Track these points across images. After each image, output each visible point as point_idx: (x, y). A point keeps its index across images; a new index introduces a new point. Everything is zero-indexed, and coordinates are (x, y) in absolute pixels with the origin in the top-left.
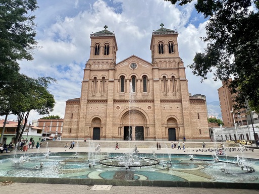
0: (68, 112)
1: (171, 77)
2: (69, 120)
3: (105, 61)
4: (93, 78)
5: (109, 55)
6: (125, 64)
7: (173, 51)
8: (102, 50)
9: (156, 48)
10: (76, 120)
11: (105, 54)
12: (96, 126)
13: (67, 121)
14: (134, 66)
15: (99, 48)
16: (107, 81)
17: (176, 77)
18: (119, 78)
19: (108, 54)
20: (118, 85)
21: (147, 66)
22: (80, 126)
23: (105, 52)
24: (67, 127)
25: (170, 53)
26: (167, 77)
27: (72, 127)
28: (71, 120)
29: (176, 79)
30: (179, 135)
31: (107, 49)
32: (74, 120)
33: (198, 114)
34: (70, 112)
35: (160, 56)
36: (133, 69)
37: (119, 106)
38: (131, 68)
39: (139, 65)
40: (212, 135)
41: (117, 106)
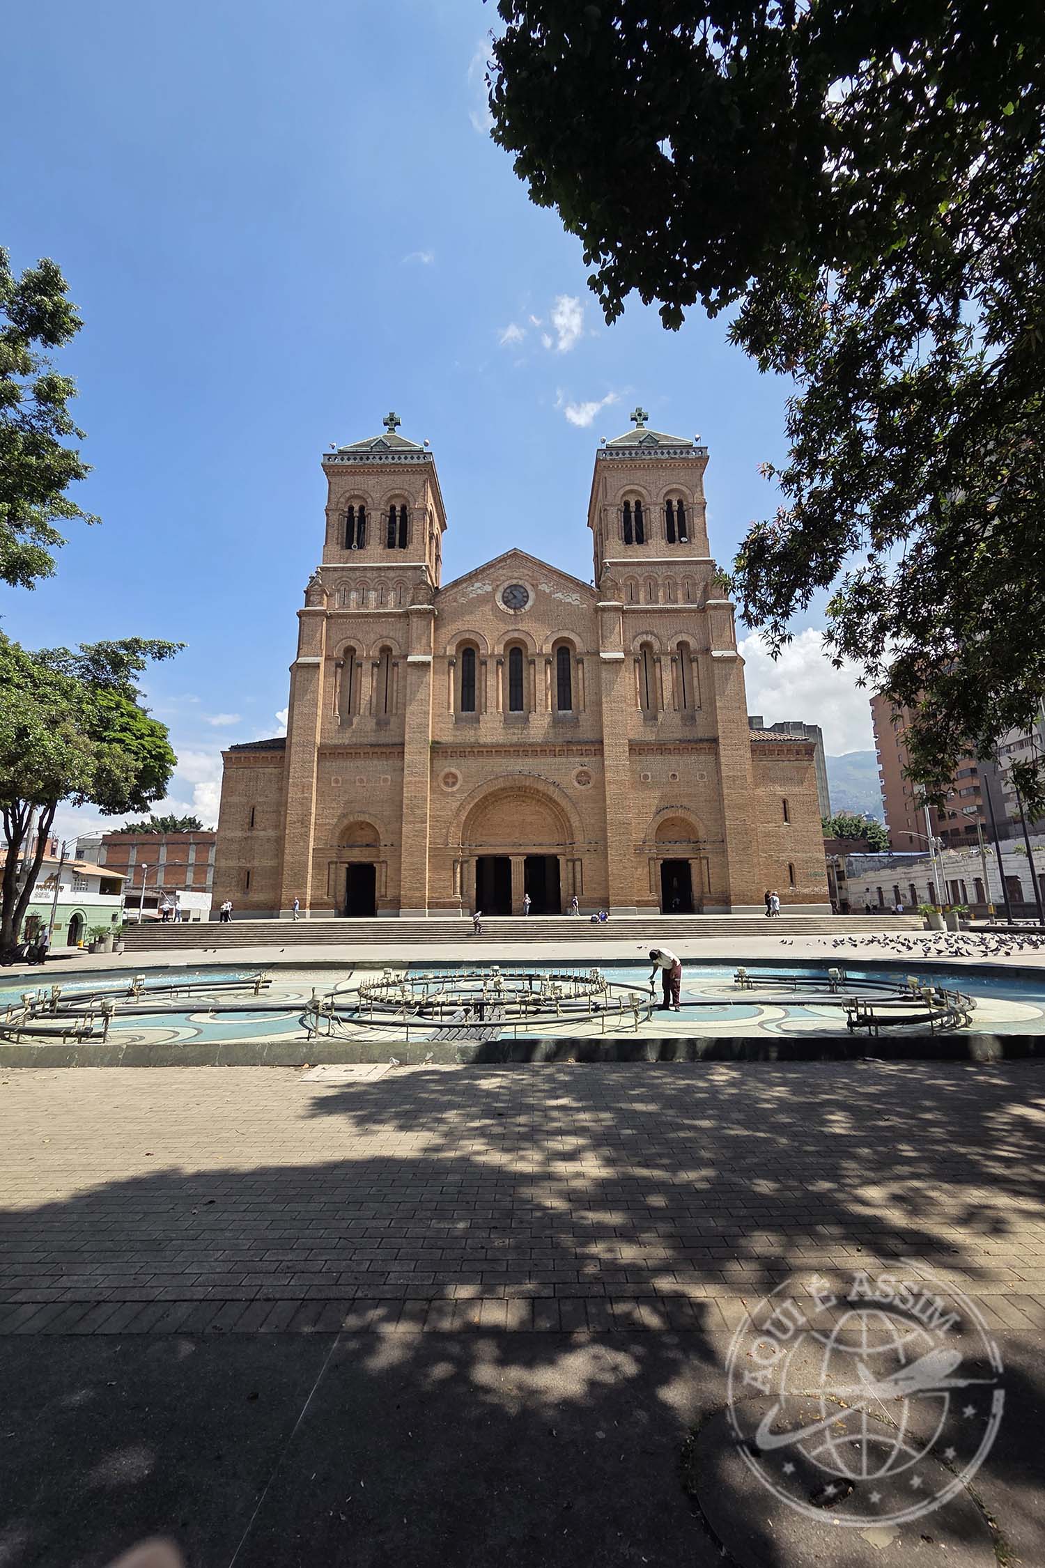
0: (235, 799)
1: (671, 646)
2: (239, 834)
3: (391, 574)
4: (340, 653)
5: (410, 547)
6: (479, 588)
7: (683, 534)
8: (375, 528)
9: (614, 519)
10: (271, 833)
11: (391, 545)
12: (358, 856)
13: (231, 840)
14: (515, 597)
15: (363, 518)
16: (402, 665)
17: (693, 644)
18: (452, 651)
19: (403, 545)
20: (448, 681)
21: (574, 598)
22: (287, 858)
23: (391, 532)
24: (233, 863)
25: (671, 539)
26: (656, 646)
27: (256, 863)
28: (249, 834)
29: (695, 651)
30: (706, 890)
31: (398, 522)
32: (262, 833)
33: (784, 803)
34: (244, 800)
35: (630, 557)
36: (512, 612)
37: (453, 770)
38: (503, 607)
39: (539, 594)
40: (840, 888)
41: (447, 770)
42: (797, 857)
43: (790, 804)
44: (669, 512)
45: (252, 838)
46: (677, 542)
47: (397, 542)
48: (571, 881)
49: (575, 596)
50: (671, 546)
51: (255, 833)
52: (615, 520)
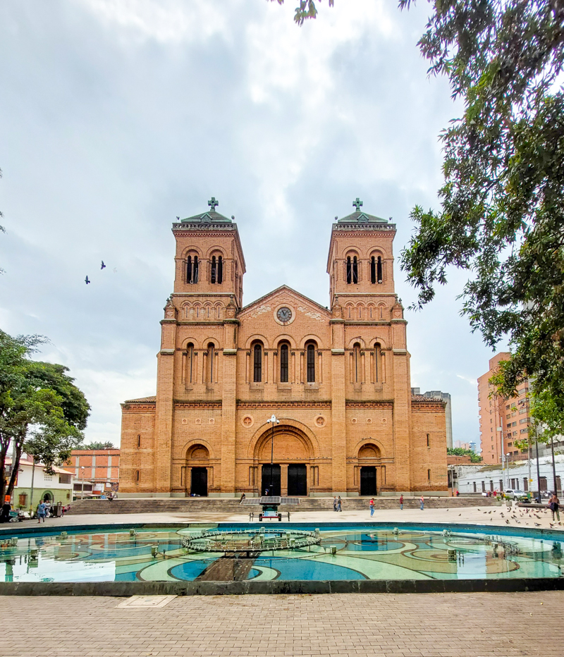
0: (130, 431)
1: (372, 346)
2: (132, 451)
3: (213, 299)
4: (184, 346)
5: (224, 283)
6: (264, 309)
7: (380, 278)
8: (204, 271)
9: (341, 267)
10: (150, 450)
11: (213, 281)
12: (197, 463)
13: (128, 454)
14: (284, 314)
15: (196, 265)
16: (221, 353)
17: (383, 346)
18: (248, 346)
19: (220, 281)
20: (247, 363)
21: (317, 315)
22: (159, 464)
23: (213, 274)
24: (130, 467)
25: (373, 281)
26: (363, 346)
27: (142, 467)
28: (137, 451)
29: (384, 349)
30: (384, 483)
31: (217, 267)
32: (145, 450)
33: (428, 435)
34: (134, 431)
35: (350, 291)
36: (282, 324)
37: (249, 416)
38: (278, 320)
39: (299, 314)
40: (454, 483)
41: (245, 416)
42: (433, 467)
43: (430, 437)
44: (373, 265)
45: (140, 453)
46: (377, 283)
47: (217, 280)
48: (312, 478)
49: (319, 314)
50: (373, 285)
51: (141, 450)
52: (342, 269)
